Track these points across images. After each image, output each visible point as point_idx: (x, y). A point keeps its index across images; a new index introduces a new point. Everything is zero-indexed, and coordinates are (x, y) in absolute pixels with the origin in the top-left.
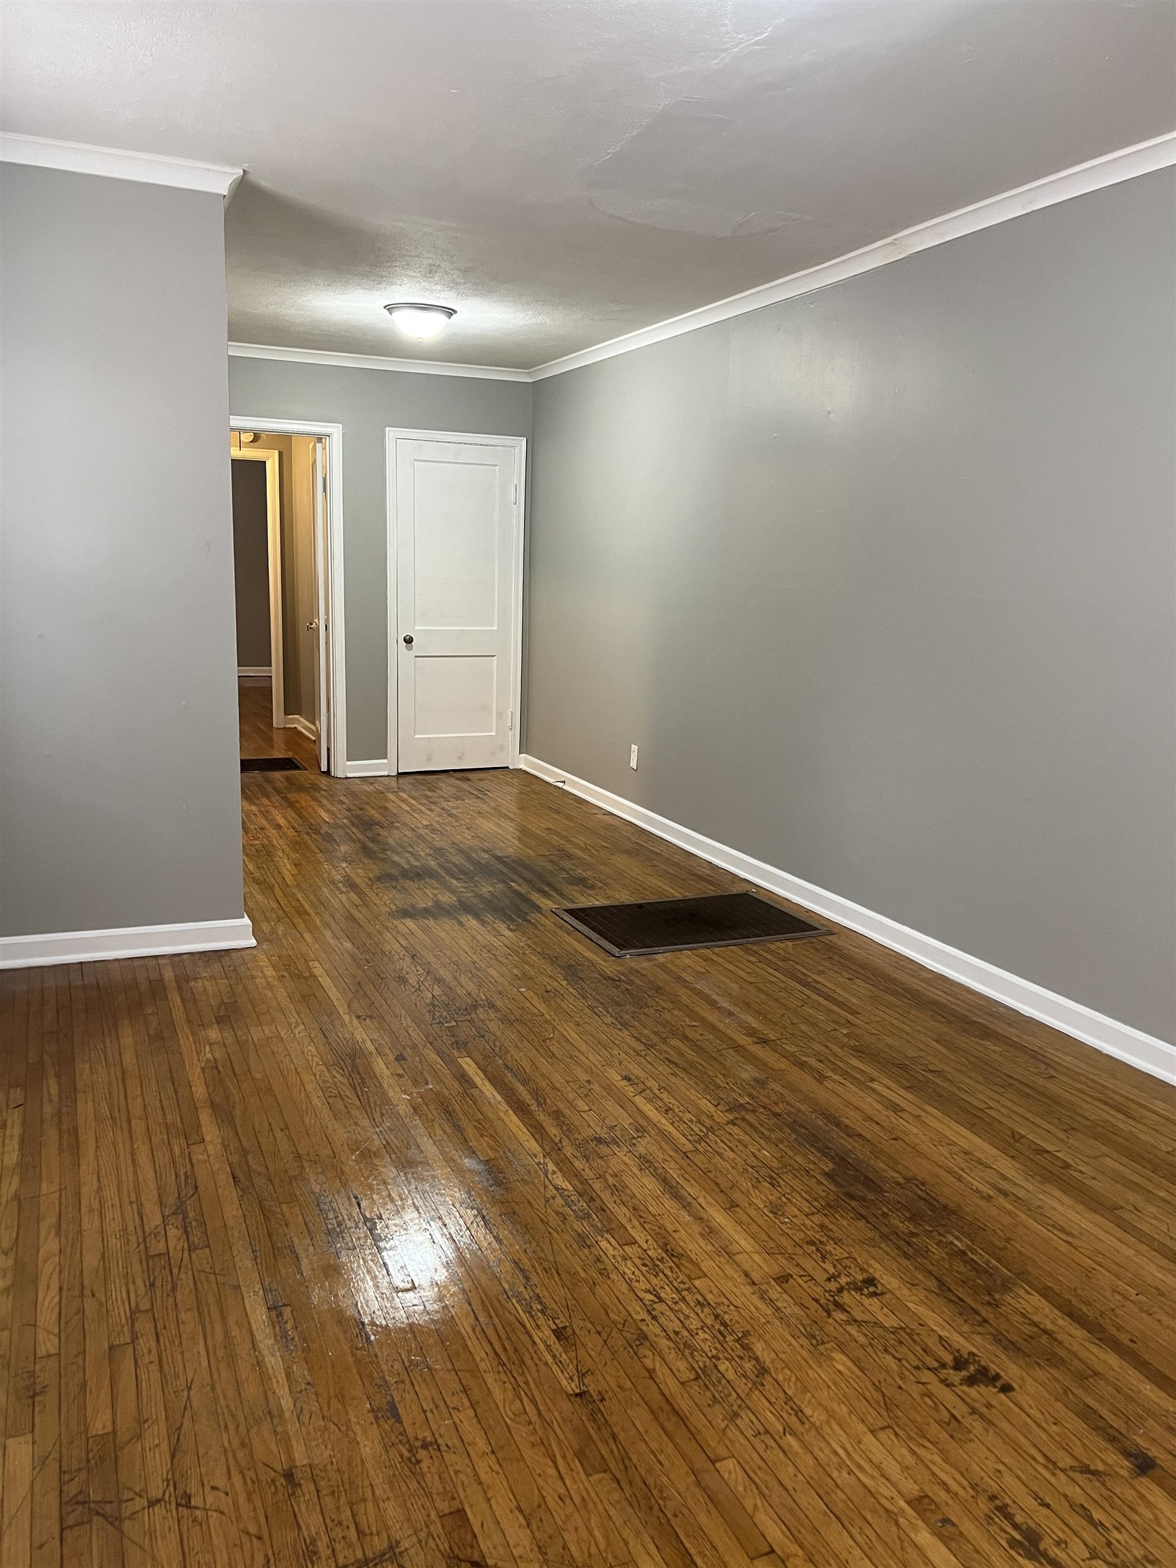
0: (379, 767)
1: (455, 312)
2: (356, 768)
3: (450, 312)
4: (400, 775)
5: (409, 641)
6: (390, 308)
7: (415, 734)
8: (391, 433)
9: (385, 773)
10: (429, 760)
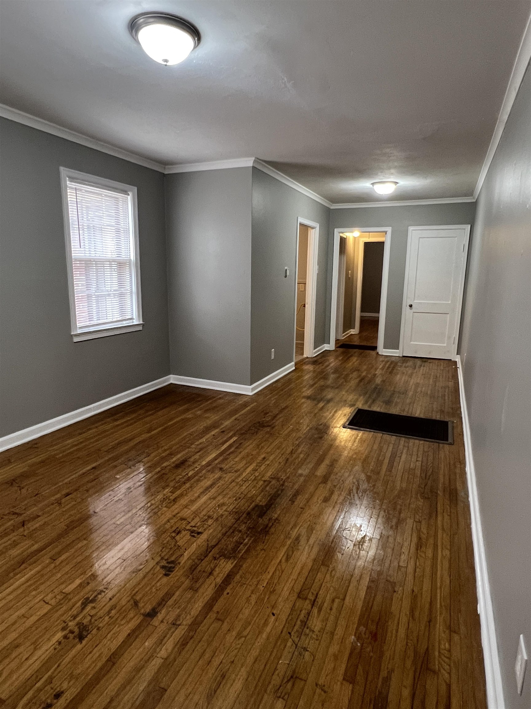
0: (396, 353)
1: (398, 183)
2: (387, 352)
3: (396, 183)
4: (404, 356)
5: (411, 306)
6: (373, 184)
7: (411, 341)
8: (411, 228)
9: (397, 355)
10: (416, 352)
